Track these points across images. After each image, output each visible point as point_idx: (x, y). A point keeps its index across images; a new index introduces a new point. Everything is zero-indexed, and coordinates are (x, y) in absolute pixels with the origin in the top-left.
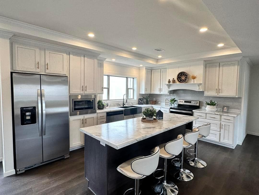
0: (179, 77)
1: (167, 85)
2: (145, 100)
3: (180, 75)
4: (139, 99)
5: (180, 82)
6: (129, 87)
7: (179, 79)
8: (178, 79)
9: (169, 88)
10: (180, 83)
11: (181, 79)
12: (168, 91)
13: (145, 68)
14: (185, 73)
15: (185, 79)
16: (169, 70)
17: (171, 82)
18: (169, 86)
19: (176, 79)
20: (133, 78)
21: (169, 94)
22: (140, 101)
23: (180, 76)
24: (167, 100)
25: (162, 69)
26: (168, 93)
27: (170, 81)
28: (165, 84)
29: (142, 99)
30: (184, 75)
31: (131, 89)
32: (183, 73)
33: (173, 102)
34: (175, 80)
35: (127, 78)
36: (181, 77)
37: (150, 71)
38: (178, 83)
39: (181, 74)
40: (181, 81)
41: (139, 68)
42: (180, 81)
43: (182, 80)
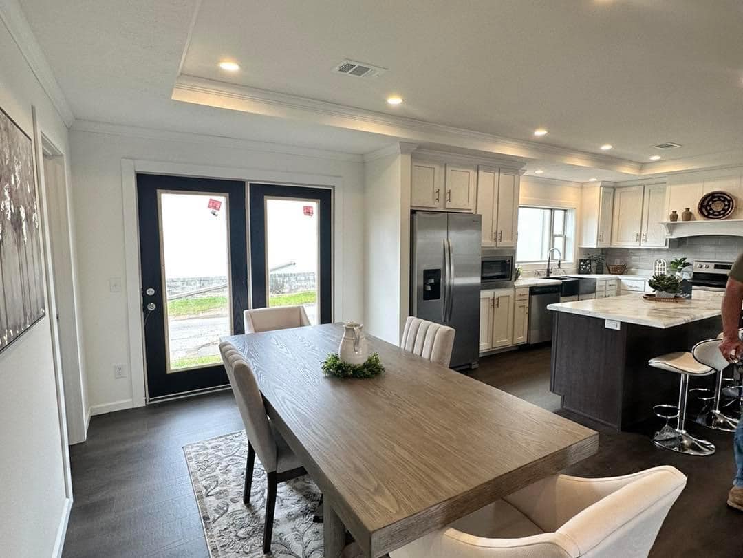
0: (705, 204)
1: (668, 225)
2: (594, 264)
3: (708, 200)
4: (581, 261)
5: (707, 217)
6: (555, 233)
7: (704, 210)
8: (700, 210)
9: (671, 232)
10: (706, 219)
11: (711, 209)
12: (666, 239)
13: (599, 184)
14: (726, 195)
15: (723, 210)
16: (674, 187)
17: (680, 216)
18: (671, 227)
19: (694, 209)
20: (565, 211)
21: (667, 247)
22: (583, 265)
23: (709, 202)
24: (660, 262)
25: (647, 185)
26: (666, 245)
27: (677, 215)
28: (662, 223)
29: (588, 262)
30: (720, 200)
31: (560, 236)
32: (719, 195)
33: (679, 267)
34: (691, 213)
35: (551, 210)
36: (710, 206)
37: (612, 190)
38: (699, 219)
39: (710, 197)
40: (709, 214)
41: (582, 186)
42: (706, 214)
43: (714, 212)
